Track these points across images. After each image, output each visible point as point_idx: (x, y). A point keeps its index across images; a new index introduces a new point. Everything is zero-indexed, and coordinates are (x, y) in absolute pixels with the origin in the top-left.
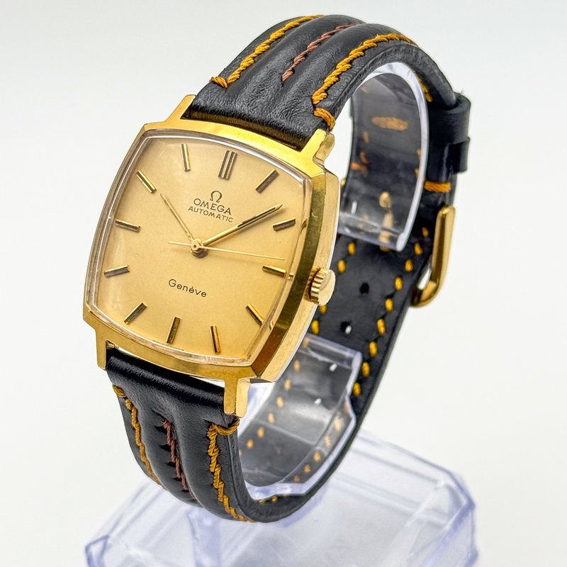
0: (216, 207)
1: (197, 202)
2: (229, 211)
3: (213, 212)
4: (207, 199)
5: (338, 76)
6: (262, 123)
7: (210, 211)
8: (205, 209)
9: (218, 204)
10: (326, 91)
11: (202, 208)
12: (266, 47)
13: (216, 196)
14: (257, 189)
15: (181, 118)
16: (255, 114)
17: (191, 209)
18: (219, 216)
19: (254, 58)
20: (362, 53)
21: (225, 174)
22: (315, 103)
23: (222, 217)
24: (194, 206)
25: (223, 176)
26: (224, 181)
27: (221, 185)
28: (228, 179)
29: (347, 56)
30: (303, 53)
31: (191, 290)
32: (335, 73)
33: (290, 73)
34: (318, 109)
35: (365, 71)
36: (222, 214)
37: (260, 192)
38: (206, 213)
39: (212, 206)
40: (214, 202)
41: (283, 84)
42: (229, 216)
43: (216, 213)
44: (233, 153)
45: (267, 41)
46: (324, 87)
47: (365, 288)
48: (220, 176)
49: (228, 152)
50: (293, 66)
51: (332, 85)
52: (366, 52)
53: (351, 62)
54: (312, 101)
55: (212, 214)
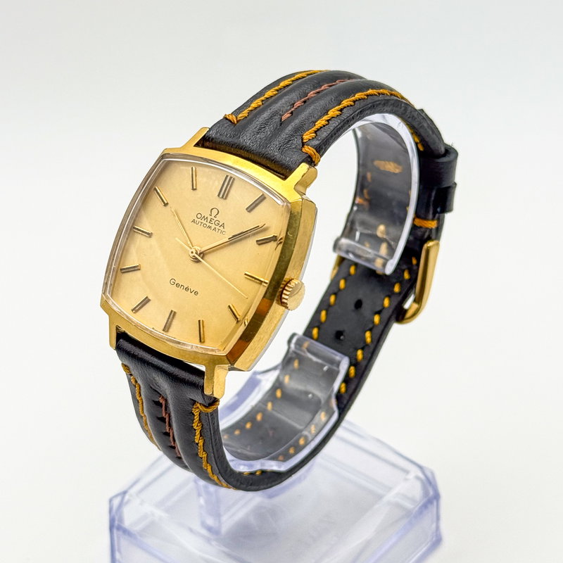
0: (213, 222)
1: (199, 216)
2: (223, 225)
3: (210, 225)
4: (207, 215)
5: (328, 121)
6: (259, 154)
7: (208, 224)
8: (205, 222)
9: (215, 219)
10: (315, 132)
11: (203, 221)
12: (274, 93)
13: (215, 212)
14: (247, 209)
15: (195, 146)
16: (254, 147)
17: (193, 221)
18: (215, 229)
19: (263, 101)
20: (352, 103)
21: (224, 194)
22: (305, 141)
23: (217, 230)
24: (196, 219)
25: (221, 196)
26: (222, 200)
27: (220, 204)
28: (226, 199)
29: (339, 104)
30: (303, 100)
31: (187, 289)
32: (326, 117)
33: (289, 115)
34: (306, 146)
35: (353, 118)
36: (217, 227)
37: (249, 212)
38: (205, 226)
39: (209, 221)
40: (213, 217)
41: (281, 124)
42: (223, 230)
43: (213, 226)
44: (231, 177)
45: (276, 88)
46: (314, 129)
47: (359, 304)
48: (219, 196)
49: (227, 176)
50: (293, 109)
51: (321, 127)
52: (357, 102)
53: (341, 110)
54: (302, 139)
55: (210, 227)
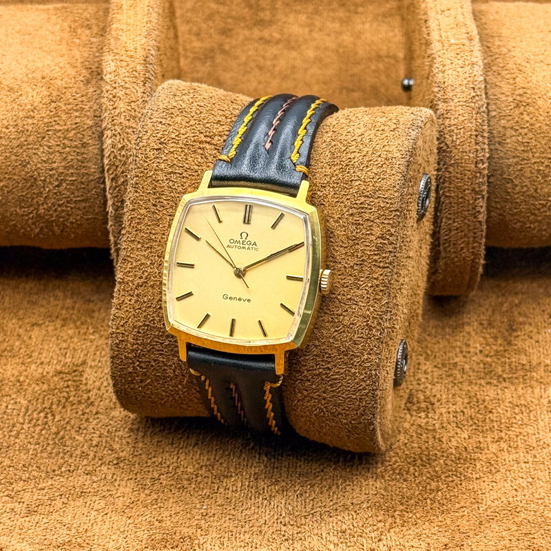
0: (245, 243)
1: (232, 241)
2: (255, 244)
3: (244, 246)
4: (238, 238)
5: (302, 140)
7: (242, 246)
8: (238, 245)
9: (247, 240)
10: (298, 152)
11: (236, 244)
12: (245, 129)
13: (244, 235)
14: (272, 227)
15: (209, 187)
16: (257, 175)
17: (228, 246)
18: (249, 248)
19: (241, 138)
20: (309, 120)
21: (248, 220)
22: (294, 162)
23: (251, 248)
24: (230, 244)
25: (246, 221)
26: (247, 225)
27: (246, 228)
28: (250, 223)
29: (302, 124)
30: (272, 128)
31: (240, 299)
32: (299, 138)
33: (270, 144)
34: (297, 166)
36: (251, 246)
37: (274, 229)
38: (239, 247)
39: (243, 242)
40: (244, 239)
41: (268, 153)
42: (256, 247)
43: (247, 246)
44: (250, 206)
45: (244, 124)
46: (296, 150)
48: (244, 222)
49: (247, 206)
50: (270, 139)
51: (300, 147)
52: (311, 118)
53: (305, 128)
54: (292, 161)
55: (244, 248)
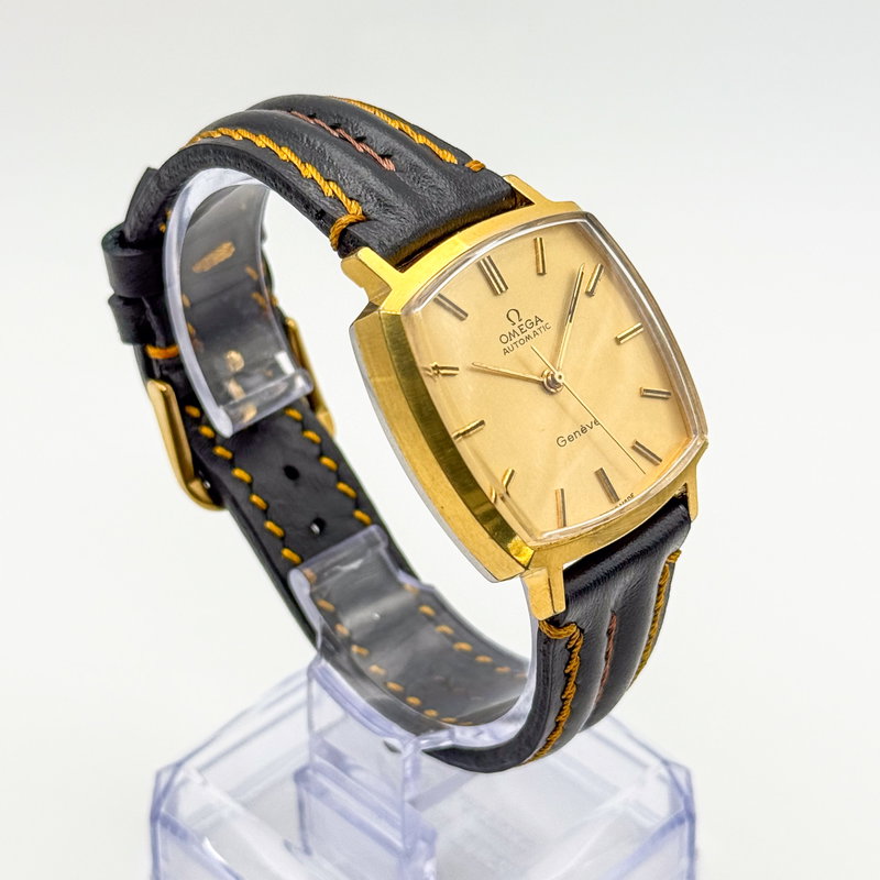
1: (504, 339)
2: (538, 320)
3: (526, 334)
4: (509, 328)
7: (523, 336)
8: (517, 338)
9: (523, 322)
11: (514, 339)
13: (513, 315)
14: (539, 274)
17: (506, 351)
18: (535, 333)
22: (456, 162)
23: (538, 332)
24: (505, 346)
31: (583, 430)
34: (467, 165)
36: (535, 328)
37: (545, 273)
39: (520, 329)
40: (518, 323)
42: (543, 324)
43: (530, 332)
44: (489, 257)
48: (496, 293)
50: (374, 153)
55: (528, 337)
